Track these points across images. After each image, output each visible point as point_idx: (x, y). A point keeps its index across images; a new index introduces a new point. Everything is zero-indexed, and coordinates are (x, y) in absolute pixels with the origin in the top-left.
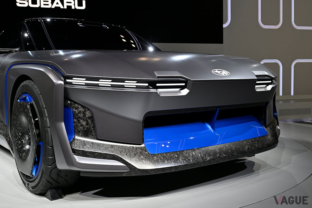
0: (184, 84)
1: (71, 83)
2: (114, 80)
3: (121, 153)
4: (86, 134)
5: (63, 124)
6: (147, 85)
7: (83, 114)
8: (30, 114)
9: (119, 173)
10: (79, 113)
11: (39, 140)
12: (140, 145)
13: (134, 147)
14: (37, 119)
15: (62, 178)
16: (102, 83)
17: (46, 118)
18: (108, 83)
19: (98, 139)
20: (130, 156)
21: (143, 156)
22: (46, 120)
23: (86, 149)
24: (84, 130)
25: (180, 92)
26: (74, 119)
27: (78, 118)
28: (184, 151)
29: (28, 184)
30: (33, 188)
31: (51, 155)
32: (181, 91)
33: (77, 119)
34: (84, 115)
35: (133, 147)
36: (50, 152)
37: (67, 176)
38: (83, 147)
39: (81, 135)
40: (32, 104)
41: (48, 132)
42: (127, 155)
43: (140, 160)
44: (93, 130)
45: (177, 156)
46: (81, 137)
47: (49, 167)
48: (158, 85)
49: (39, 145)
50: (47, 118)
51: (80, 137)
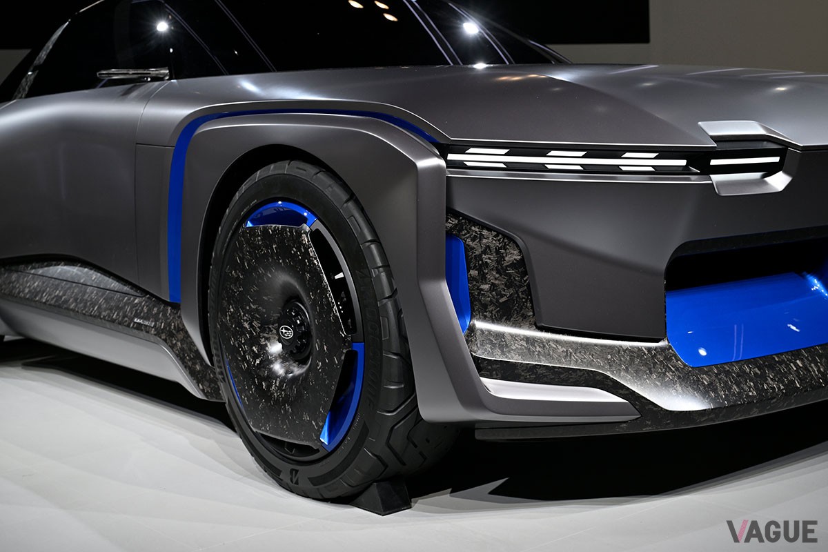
0: (776, 159)
1: (461, 165)
2: (592, 152)
3: (610, 366)
4: (504, 314)
5: (444, 286)
6: (683, 163)
7: (497, 254)
8: (315, 261)
9: (605, 425)
10: (484, 252)
11: (351, 337)
12: (658, 341)
13: (643, 348)
14: (340, 276)
15: (416, 446)
16: (554, 160)
17: (376, 270)
18: (575, 160)
19: (541, 329)
20: (638, 374)
21: (671, 373)
22: (378, 277)
23: (513, 358)
24: (501, 301)
25: (766, 183)
26: (468, 271)
27: (481, 266)
28: (774, 358)
29: (294, 472)
30: (315, 481)
31: (396, 381)
32: (767, 179)
33: (480, 269)
34: (500, 259)
35: (640, 349)
36: (395, 370)
37: (428, 441)
38: (502, 351)
39: (491, 317)
40: (317, 230)
41: (387, 311)
42: (627, 370)
43: (667, 385)
44: (527, 300)
45: (759, 373)
46: (493, 322)
47: (389, 414)
48: (714, 162)
49: (352, 351)
50: (381, 269)
51: (487, 321)
